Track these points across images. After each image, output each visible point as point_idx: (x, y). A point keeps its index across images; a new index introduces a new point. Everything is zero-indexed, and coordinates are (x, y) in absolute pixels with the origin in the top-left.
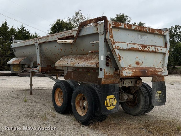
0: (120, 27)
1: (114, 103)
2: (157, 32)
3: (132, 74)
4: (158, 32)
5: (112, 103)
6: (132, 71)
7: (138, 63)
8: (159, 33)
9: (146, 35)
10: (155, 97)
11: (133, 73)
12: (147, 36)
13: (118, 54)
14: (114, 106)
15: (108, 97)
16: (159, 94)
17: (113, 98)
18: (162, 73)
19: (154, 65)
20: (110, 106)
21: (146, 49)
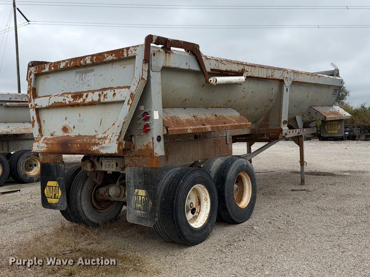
0: (43, 71)
1: (57, 195)
2: (110, 58)
3: (45, 149)
4: (114, 55)
5: (54, 193)
6: (46, 144)
7: (65, 129)
8: (115, 58)
9: (92, 71)
10: (132, 202)
11: (47, 147)
12: (93, 73)
13: (33, 117)
14: (58, 200)
15: (50, 183)
16: (142, 196)
17: (56, 187)
18: (103, 148)
19: (96, 131)
20: (51, 198)
21: (80, 101)
